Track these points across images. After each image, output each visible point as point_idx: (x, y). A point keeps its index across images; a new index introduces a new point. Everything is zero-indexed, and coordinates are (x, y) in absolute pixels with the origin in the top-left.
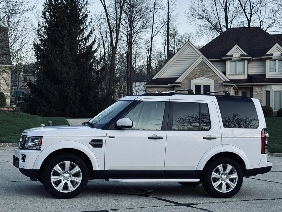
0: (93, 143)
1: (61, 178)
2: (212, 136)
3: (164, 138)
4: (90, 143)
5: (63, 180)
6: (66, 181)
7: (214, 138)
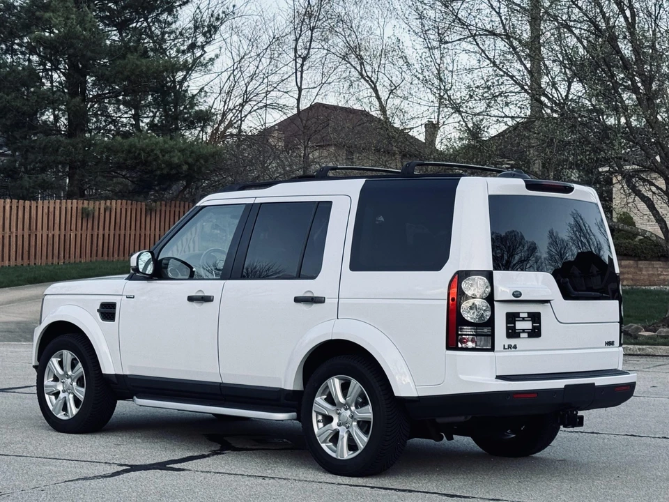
0: (103, 310)
1: (60, 387)
2: (317, 294)
3: (216, 300)
4: (98, 310)
5: (64, 392)
6: (66, 394)
7: (319, 300)
